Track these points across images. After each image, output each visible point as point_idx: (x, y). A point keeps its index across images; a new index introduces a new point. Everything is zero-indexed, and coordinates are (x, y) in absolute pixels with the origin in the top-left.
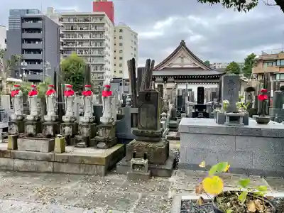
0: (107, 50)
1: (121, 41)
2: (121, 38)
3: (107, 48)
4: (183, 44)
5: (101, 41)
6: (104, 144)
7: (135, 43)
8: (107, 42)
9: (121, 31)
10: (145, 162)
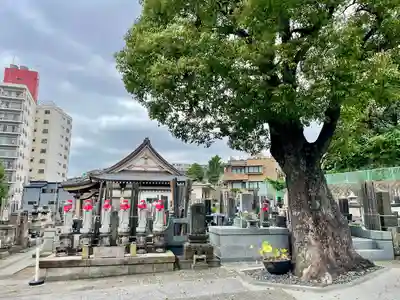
0: (22, 137)
1: (46, 126)
2: (46, 122)
3: (23, 135)
4: (147, 142)
5: (15, 125)
6: (161, 250)
7: (68, 131)
8: (23, 126)
9: (47, 112)
10: (204, 256)
